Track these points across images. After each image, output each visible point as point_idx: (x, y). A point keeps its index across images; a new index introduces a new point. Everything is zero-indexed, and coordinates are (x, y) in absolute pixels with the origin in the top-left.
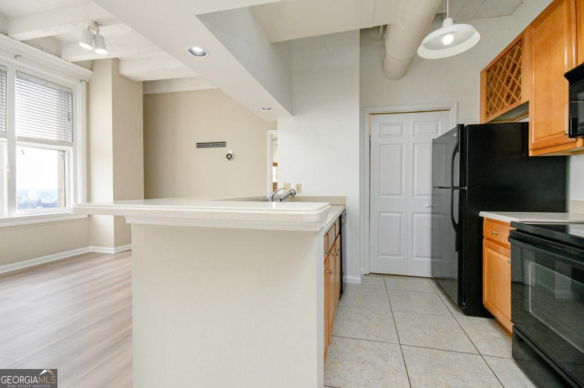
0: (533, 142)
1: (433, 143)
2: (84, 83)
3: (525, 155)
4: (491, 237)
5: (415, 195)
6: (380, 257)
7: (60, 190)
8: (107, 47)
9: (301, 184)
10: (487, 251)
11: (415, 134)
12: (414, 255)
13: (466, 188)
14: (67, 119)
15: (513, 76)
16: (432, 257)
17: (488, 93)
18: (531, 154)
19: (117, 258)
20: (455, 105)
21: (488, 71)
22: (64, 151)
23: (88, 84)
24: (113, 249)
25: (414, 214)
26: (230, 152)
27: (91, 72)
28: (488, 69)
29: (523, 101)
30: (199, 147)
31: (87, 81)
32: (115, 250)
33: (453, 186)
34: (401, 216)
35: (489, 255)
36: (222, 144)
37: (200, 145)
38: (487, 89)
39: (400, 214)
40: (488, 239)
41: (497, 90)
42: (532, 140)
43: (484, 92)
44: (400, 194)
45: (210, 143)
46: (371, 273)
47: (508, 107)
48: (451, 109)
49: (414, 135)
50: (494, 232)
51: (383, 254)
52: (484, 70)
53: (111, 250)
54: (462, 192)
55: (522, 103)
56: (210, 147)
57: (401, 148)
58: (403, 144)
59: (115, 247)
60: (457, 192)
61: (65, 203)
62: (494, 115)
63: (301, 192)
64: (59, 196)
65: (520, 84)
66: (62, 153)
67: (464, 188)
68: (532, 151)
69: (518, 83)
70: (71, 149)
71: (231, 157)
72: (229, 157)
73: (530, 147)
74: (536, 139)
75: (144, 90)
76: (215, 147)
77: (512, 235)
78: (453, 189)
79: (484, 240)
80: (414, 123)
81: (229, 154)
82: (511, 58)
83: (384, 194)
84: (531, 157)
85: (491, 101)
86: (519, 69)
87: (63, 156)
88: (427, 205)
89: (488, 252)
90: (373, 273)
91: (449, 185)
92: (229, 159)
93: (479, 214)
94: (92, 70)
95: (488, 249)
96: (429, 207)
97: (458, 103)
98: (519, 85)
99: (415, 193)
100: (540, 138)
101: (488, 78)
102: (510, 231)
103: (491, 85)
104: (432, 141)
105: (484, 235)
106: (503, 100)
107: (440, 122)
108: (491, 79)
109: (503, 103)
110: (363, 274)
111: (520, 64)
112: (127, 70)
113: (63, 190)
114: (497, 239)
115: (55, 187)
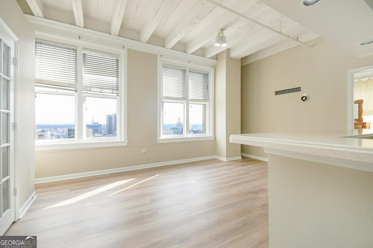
2: (213, 67)
7: (203, 125)
8: (227, 42)
14: (207, 88)
19: (228, 165)
22: (205, 105)
23: (215, 68)
24: (226, 159)
26: (304, 95)
27: (216, 61)
30: (277, 94)
31: (215, 66)
32: (226, 160)
36: (298, 89)
45: (286, 90)
53: (224, 159)
59: (226, 158)
61: (205, 132)
64: (203, 128)
66: (204, 106)
70: (208, 103)
71: (306, 99)
75: (242, 63)
76: (290, 92)
81: (303, 97)
87: (205, 107)
92: (304, 100)
94: (217, 60)
112: (234, 54)
113: (204, 125)
115: (201, 123)
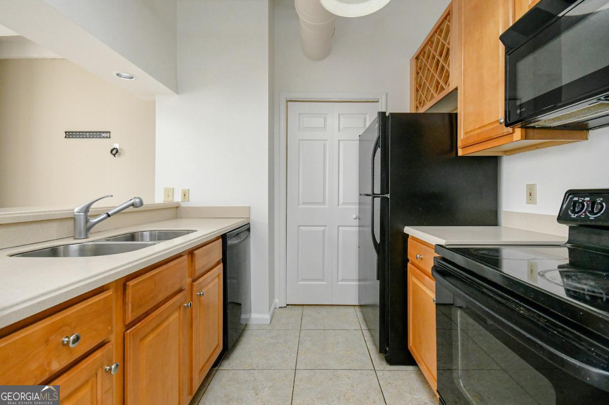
0: (462, 138)
1: (360, 140)
3: (454, 155)
4: (416, 262)
5: (340, 204)
6: (299, 283)
9: (189, 190)
10: (412, 280)
11: (341, 128)
12: (340, 279)
13: (388, 196)
15: (441, 60)
16: (359, 280)
17: (417, 84)
18: (460, 153)
20: (384, 97)
21: (417, 58)
25: (340, 228)
26: (117, 146)
28: (416, 55)
29: (451, 88)
30: (69, 137)
33: (373, 194)
34: (324, 231)
35: (414, 284)
36: (105, 135)
37: (69, 135)
38: (416, 78)
39: (323, 228)
40: (413, 264)
41: (425, 79)
42: (461, 135)
43: (414, 83)
44: (324, 203)
45: (86, 132)
46: (288, 305)
47: (438, 97)
48: (380, 101)
49: (339, 131)
50: (418, 256)
51: (303, 280)
52: (413, 57)
54: (384, 201)
55: (450, 90)
56: (86, 137)
57: (325, 145)
58: (327, 140)
60: (378, 201)
62: (424, 107)
63: (189, 201)
65: (449, 67)
67: (386, 195)
68: (461, 149)
69: (446, 67)
71: (117, 152)
72: (115, 152)
73: (459, 144)
74: (466, 133)
76: (93, 137)
77: (436, 264)
78: (374, 197)
79: (409, 265)
80: (339, 115)
81: (114, 149)
82: (440, 38)
83: (304, 203)
84: (461, 156)
85: (420, 92)
86: (448, 49)
88: (354, 216)
89: (413, 282)
90: (291, 305)
91: (370, 192)
93: (403, 230)
95: (413, 276)
96: (356, 218)
97: (387, 94)
98: (448, 69)
99: (341, 201)
100: (470, 131)
101: (417, 66)
102: (434, 257)
103: (421, 74)
104: (358, 138)
105: (409, 257)
106: (432, 90)
107: (368, 116)
108: (420, 68)
109: (432, 94)
110: (278, 307)
111: (449, 43)
114: (421, 265)
